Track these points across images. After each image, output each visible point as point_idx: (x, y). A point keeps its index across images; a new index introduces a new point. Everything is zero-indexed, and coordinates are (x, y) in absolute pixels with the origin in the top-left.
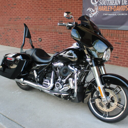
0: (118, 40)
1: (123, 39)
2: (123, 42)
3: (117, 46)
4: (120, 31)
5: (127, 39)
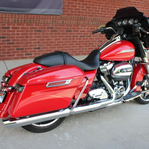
0: (38, 27)
1: (44, 25)
2: (45, 28)
3: (38, 34)
4: (41, 15)
5: (48, 25)
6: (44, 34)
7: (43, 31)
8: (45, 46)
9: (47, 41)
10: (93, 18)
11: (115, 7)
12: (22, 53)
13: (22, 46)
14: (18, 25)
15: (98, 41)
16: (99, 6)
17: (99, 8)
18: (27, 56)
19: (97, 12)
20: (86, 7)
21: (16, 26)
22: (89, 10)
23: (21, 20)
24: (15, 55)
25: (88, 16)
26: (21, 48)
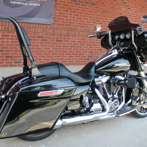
1: (34, 34)
2: (35, 37)
4: (32, 24)
5: (39, 34)
6: (34, 43)
7: (33, 40)
8: (35, 54)
9: (37, 50)
10: (84, 29)
11: (106, 19)
12: (11, 61)
13: (11, 53)
14: (8, 33)
15: (88, 52)
16: (91, 17)
17: (91, 20)
18: (15, 64)
19: (88, 23)
20: (77, 18)
21: (6, 34)
22: (80, 21)
23: (11, 28)
24: (4, 62)
25: (79, 27)
26: (10, 55)
